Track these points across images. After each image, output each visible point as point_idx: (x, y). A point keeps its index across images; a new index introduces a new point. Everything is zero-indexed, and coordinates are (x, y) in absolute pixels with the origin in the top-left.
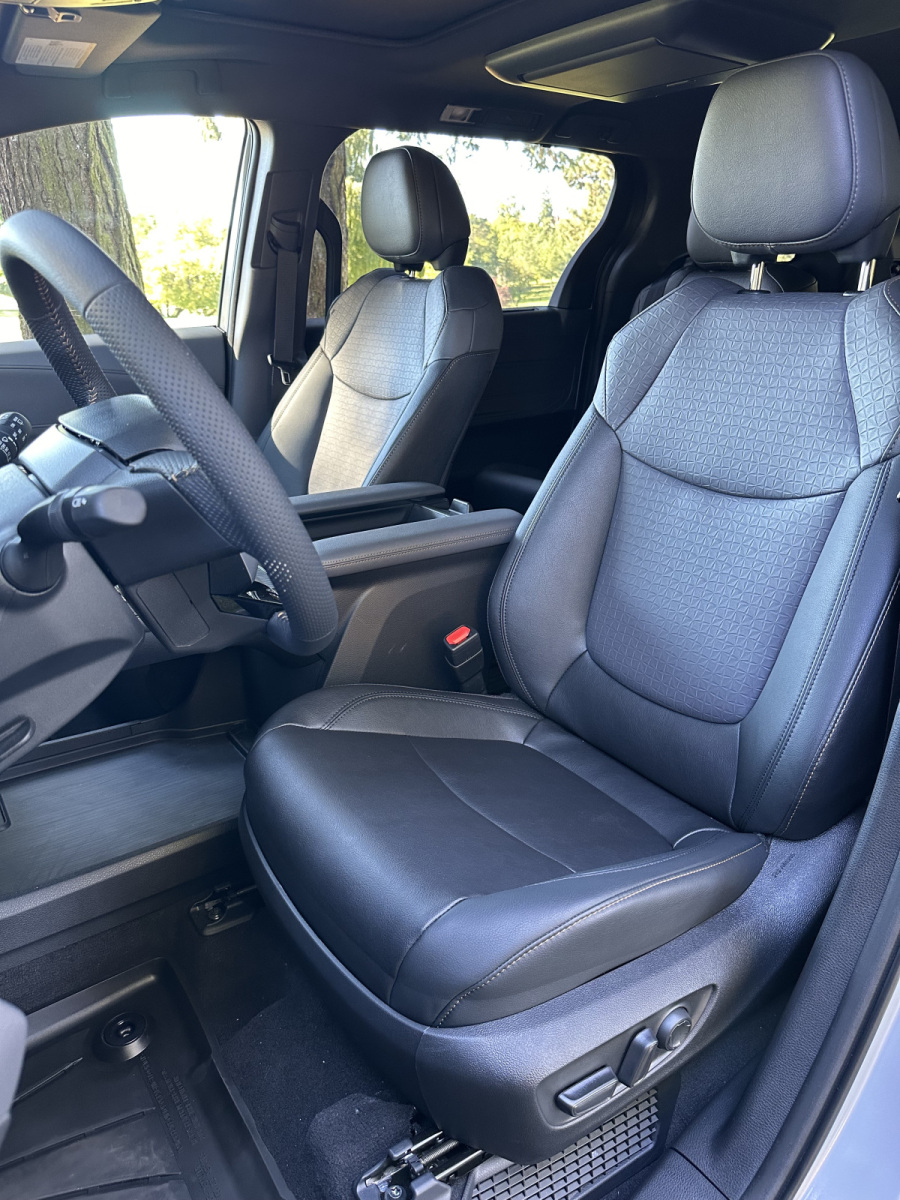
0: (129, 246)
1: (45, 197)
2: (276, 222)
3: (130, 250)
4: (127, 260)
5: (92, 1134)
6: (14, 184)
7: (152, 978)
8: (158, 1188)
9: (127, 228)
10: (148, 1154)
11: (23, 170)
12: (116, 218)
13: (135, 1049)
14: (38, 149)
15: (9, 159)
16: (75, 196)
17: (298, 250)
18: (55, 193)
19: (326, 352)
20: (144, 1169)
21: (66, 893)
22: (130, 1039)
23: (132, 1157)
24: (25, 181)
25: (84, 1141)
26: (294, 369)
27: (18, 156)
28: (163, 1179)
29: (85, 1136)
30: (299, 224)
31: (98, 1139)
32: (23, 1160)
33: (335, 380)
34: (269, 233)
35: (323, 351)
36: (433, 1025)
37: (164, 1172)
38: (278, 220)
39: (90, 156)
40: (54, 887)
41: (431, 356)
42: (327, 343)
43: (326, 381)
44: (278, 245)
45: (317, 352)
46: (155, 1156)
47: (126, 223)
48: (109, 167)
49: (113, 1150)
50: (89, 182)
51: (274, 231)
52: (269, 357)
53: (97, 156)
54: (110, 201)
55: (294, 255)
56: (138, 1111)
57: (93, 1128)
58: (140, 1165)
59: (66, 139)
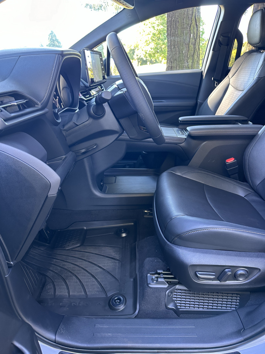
0: (198, 49)
1: (178, 35)
2: (222, 37)
3: (198, 50)
4: (196, 53)
5: (109, 247)
6: (171, 32)
7: (133, 224)
8: (116, 261)
9: (198, 43)
10: (117, 255)
11: (174, 28)
12: (196, 40)
13: (124, 235)
14: (178, 22)
15: (171, 26)
16: (186, 35)
17: (228, 45)
18: (180, 34)
19: (229, 76)
20: (115, 257)
21: (117, 197)
22: (124, 233)
23: (114, 254)
24: (174, 31)
25: (107, 247)
26: (219, 81)
27: (173, 24)
28: (118, 260)
29: (107, 246)
30: (229, 37)
31: (109, 248)
32: (96, 246)
33: (230, 85)
34: (219, 40)
35: (228, 76)
36: (171, 242)
37: (118, 259)
38: (222, 36)
39: (192, 22)
40: (115, 195)
41: (256, 76)
42: (230, 74)
43: (227, 85)
44: (221, 44)
45: (227, 76)
46: (118, 255)
47: (198, 42)
48: (197, 25)
49: (111, 251)
50: (190, 30)
51: (221, 39)
52: (213, 78)
53: (194, 22)
54: (195, 36)
55: (226, 47)
56: (119, 246)
57: (110, 246)
58: (115, 256)
59: (186, 18)
